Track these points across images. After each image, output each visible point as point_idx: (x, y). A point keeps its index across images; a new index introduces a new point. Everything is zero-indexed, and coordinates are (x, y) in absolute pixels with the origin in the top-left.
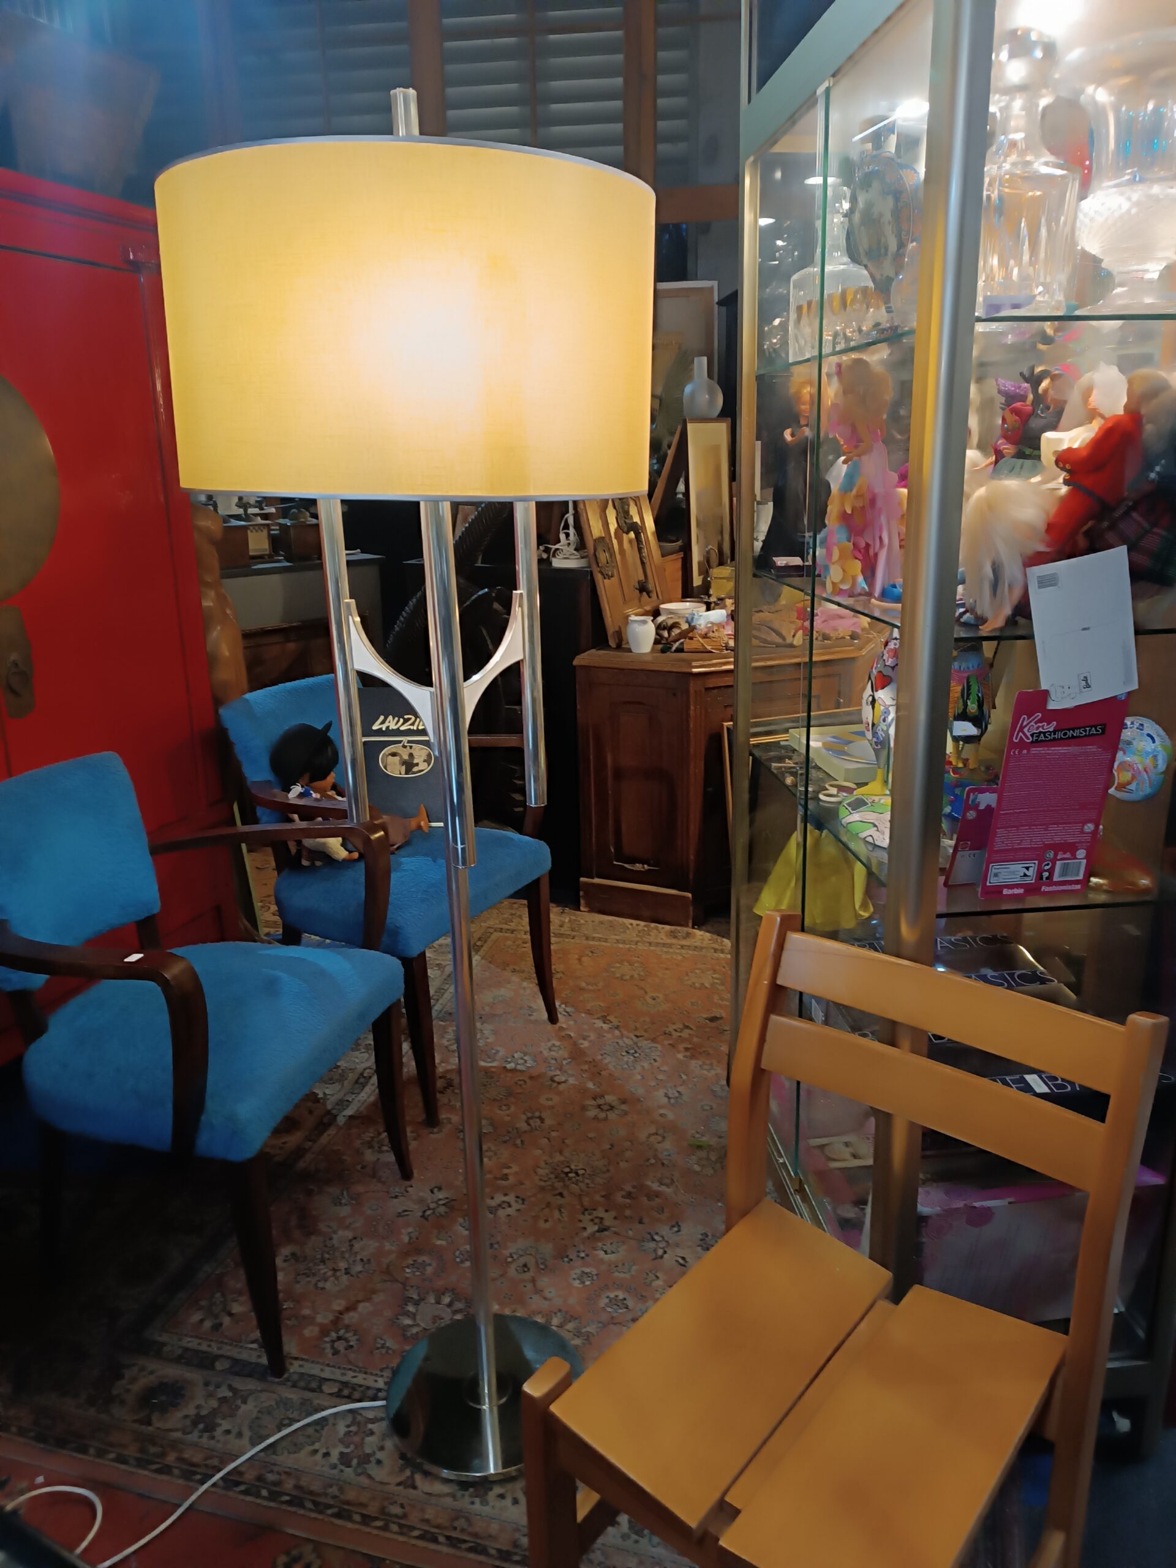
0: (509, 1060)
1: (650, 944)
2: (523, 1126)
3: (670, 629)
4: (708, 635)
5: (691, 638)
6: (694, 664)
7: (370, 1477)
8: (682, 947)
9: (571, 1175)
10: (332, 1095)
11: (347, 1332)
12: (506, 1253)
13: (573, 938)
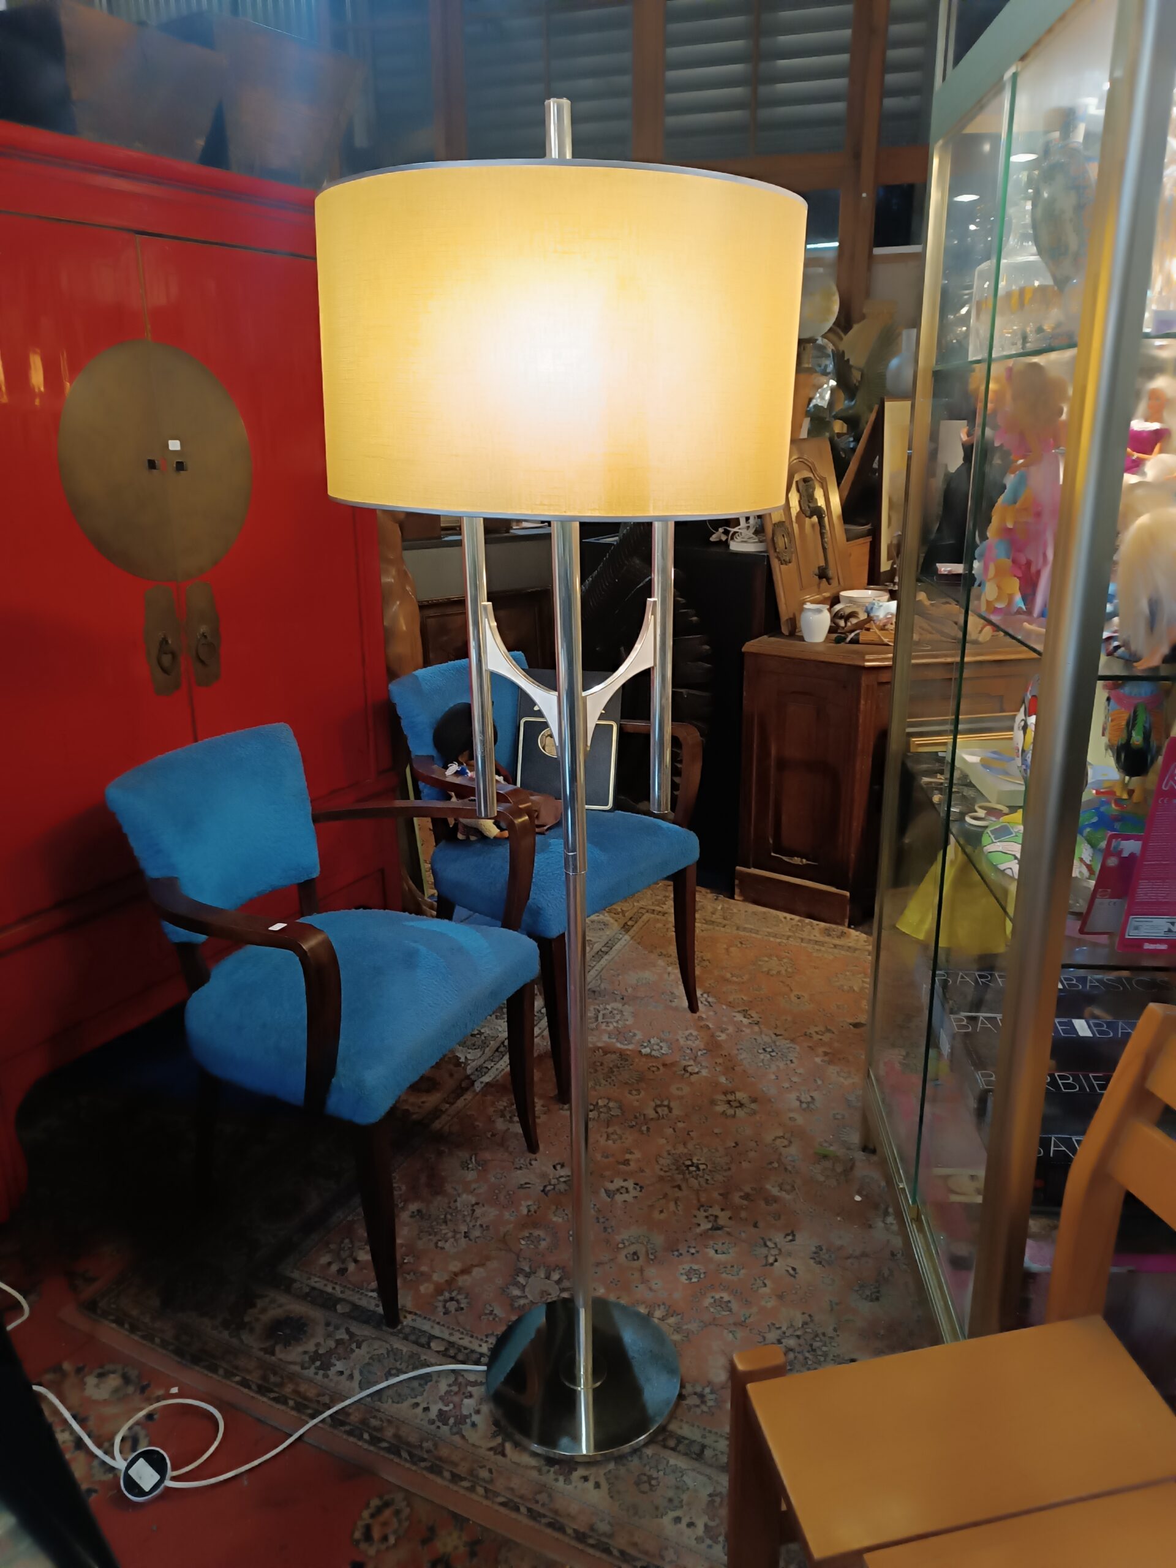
0: (645, 1044)
1: (802, 940)
2: (651, 1113)
3: (847, 618)
4: (886, 627)
5: (868, 630)
6: (867, 657)
7: (463, 1437)
8: (835, 946)
9: (691, 1169)
10: (473, 1060)
11: (459, 1294)
12: (618, 1238)
13: (724, 926)
